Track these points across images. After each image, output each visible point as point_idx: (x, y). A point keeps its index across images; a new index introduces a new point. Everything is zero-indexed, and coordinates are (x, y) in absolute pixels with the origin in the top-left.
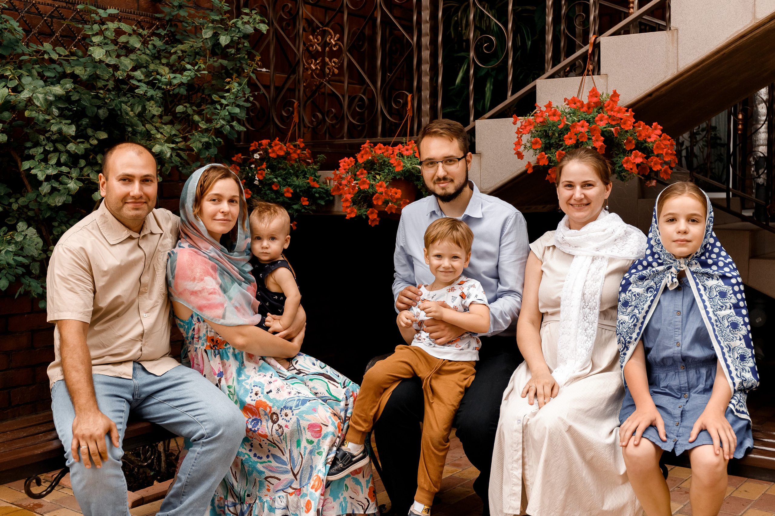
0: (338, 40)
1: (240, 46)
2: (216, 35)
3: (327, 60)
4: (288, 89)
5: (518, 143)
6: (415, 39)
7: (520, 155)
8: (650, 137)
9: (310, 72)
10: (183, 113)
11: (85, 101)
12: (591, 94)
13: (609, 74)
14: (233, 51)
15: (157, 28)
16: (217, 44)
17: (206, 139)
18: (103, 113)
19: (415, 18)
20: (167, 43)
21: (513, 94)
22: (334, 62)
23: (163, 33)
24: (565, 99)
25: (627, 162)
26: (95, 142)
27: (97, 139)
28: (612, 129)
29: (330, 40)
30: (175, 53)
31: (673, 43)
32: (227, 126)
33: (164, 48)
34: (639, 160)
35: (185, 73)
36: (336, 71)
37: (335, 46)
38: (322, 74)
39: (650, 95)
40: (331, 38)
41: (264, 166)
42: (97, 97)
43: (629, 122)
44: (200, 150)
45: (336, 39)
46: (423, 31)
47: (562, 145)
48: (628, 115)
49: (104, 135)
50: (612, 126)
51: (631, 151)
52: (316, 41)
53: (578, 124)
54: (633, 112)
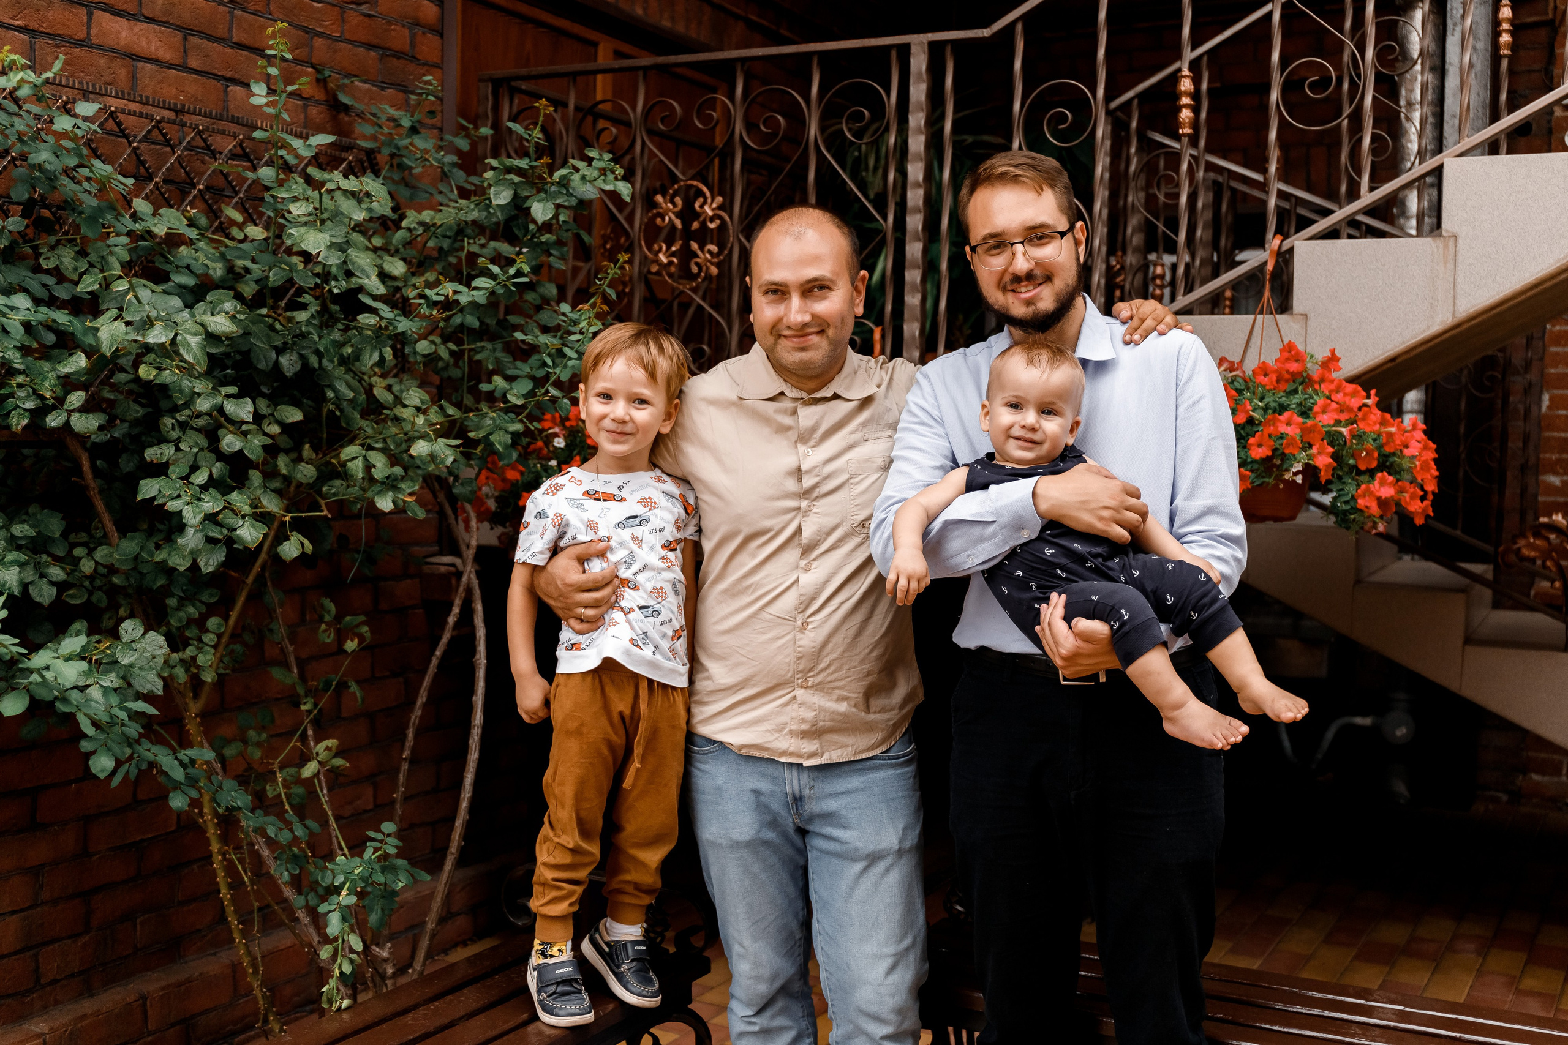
0: (721, 207)
2: (521, 200)
3: (694, 246)
6: (891, 218)
8: (1407, 446)
9: (656, 269)
11: (257, 338)
12: (1286, 355)
13: (1311, 315)
16: (521, 217)
17: (518, 427)
18: (289, 363)
19: (893, 176)
22: (710, 252)
25: (1363, 496)
26: (278, 431)
27: (280, 423)
28: (1343, 430)
29: (702, 206)
31: (1445, 263)
32: (566, 401)
34: (1387, 492)
36: (714, 270)
37: (712, 220)
40: (705, 203)
43: (1372, 417)
45: (714, 205)
46: (909, 203)
48: (1369, 402)
49: (294, 415)
50: (1338, 423)
51: (1371, 473)
52: (670, 206)
53: (1281, 418)
54: (1376, 395)
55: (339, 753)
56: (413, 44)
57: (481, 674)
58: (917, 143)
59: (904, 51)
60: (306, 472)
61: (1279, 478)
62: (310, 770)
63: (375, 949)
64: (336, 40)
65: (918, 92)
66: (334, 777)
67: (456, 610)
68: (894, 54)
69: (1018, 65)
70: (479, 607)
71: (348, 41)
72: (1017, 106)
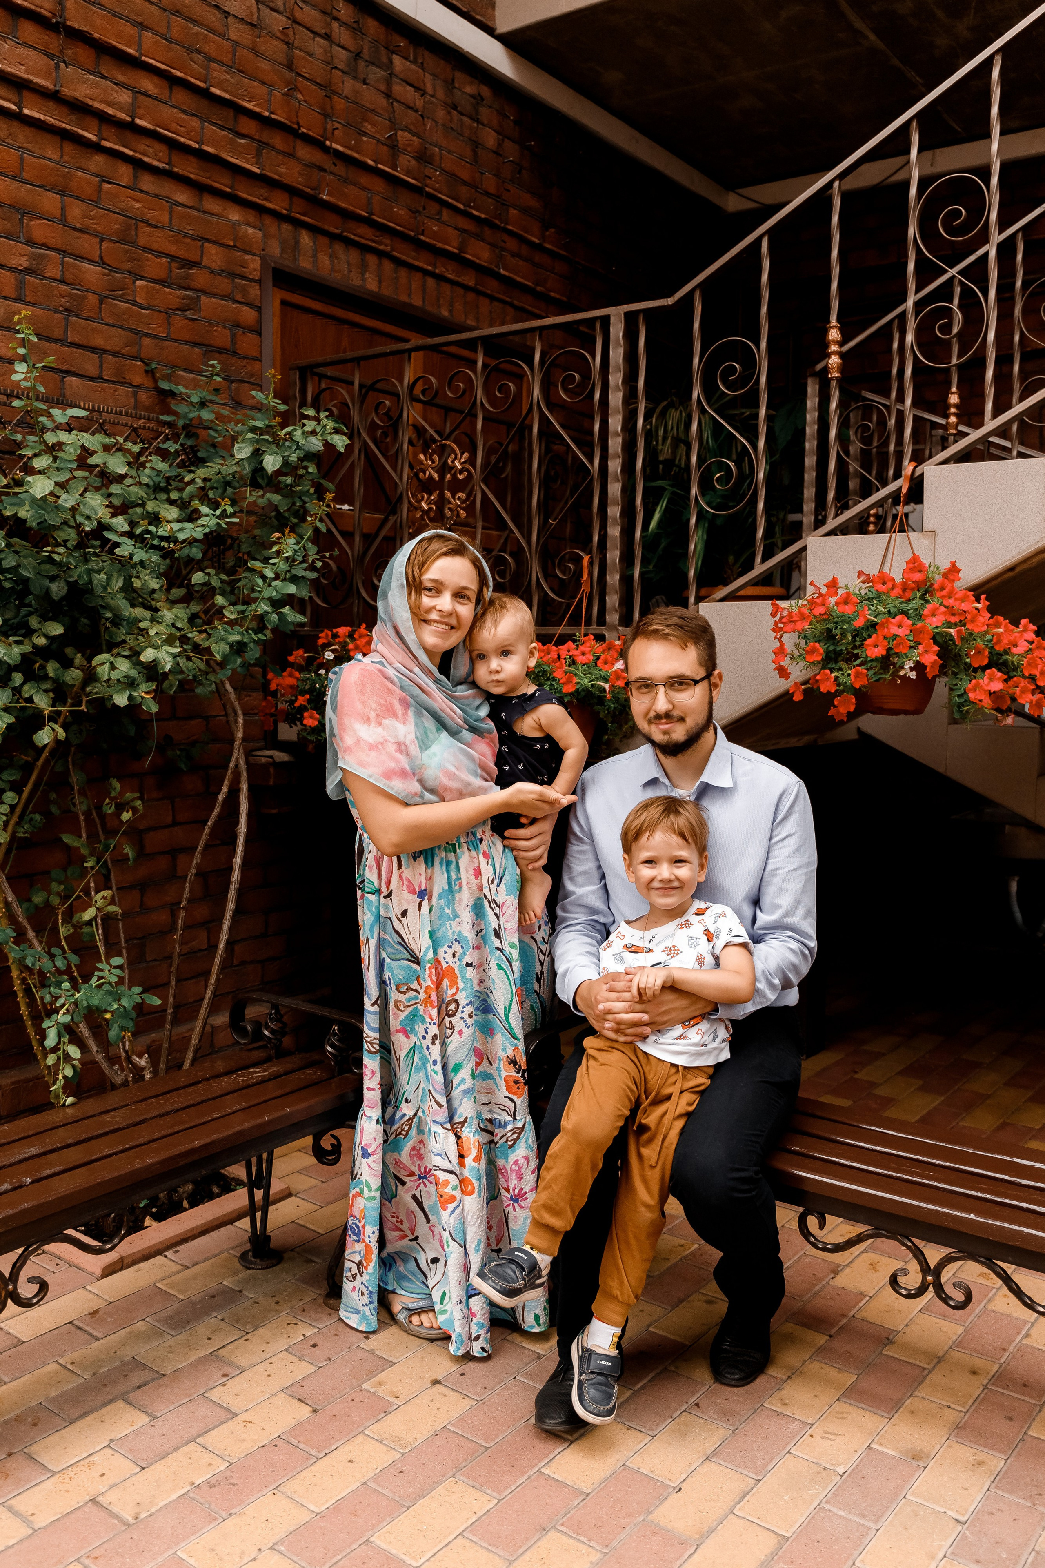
0: (467, 462)
1: (301, 472)
2: (257, 454)
3: (448, 494)
4: (385, 538)
5: (780, 652)
6: (597, 462)
7: (783, 672)
8: (1016, 645)
9: (419, 514)
10: (204, 584)
11: (27, 569)
12: (911, 565)
13: (939, 531)
14: (289, 480)
15: (166, 439)
16: (259, 469)
17: (237, 638)
18: (57, 589)
19: (597, 427)
20: (182, 465)
21: (764, 560)
22: (459, 499)
23: (172, 447)
24: (860, 574)
25: (974, 690)
26: (41, 641)
27: (46, 636)
28: (952, 631)
29: (453, 462)
30: (192, 481)
32: (274, 615)
33: (174, 474)
34: (997, 686)
35: (200, 522)
36: (463, 513)
37: (461, 472)
38: (440, 518)
39: (1012, 569)
40: (455, 458)
42: (50, 560)
43: (981, 619)
44: (225, 657)
45: (463, 460)
46: (611, 451)
47: (857, 657)
48: (979, 606)
49: (56, 629)
50: (949, 625)
51: (984, 669)
52: (430, 462)
53: (893, 621)
54: (987, 599)
55: (112, 902)
56: (234, 341)
57: (241, 841)
58: (616, 399)
59: (605, 321)
60: (74, 675)
61: (895, 675)
62: (89, 914)
63: (135, 1059)
64: (163, 339)
65: (617, 355)
66: (108, 920)
67: (225, 789)
68: (598, 325)
69: (696, 325)
70: (244, 787)
71: (172, 340)
72: (696, 361)
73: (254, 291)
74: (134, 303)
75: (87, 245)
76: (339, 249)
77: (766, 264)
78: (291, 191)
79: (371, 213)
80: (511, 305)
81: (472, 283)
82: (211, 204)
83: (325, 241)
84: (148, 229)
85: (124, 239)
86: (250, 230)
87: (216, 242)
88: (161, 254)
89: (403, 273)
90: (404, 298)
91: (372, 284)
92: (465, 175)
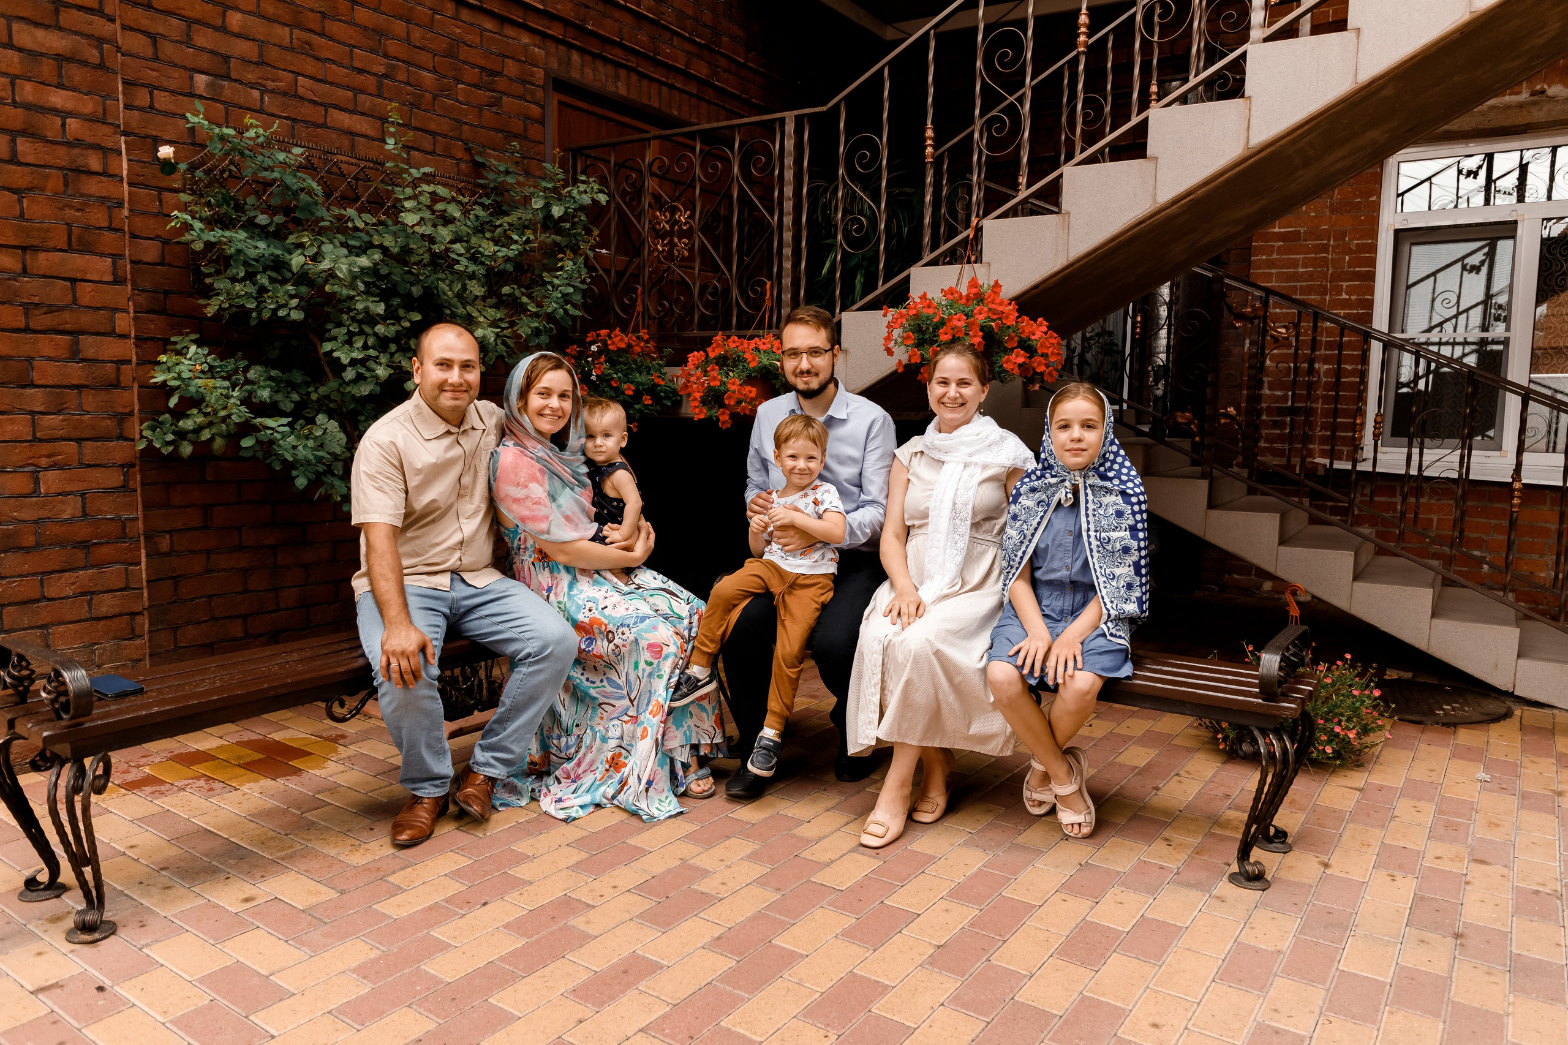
0: (689, 217)
1: (576, 220)
2: (547, 206)
3: (676, 240)
4: (631, 275)
5: (888, 338)
6: (776, 218)
7: (890, 352)
8: (1034, 334)
9: (656, 254)
10: (509, 295)
11: (396, 276)
12: (972, 284)
13: (992, 263)
14: (568, 225)
15: (480, 197)
16: (549, 216)
17: (536, 325)
18: (416, 291)
19: (776, 194)
20: (491, 214)
21: (884, 283)
22: (684, 243)
23: (487, 202)
24: (942, 290)
25: (1007, 362)
26: (407, 324)
27: (410, 321)
28: (993, 324)
29: (679, 217)
30: (501, 225)
31: (1063, 229)
32: (561, 310)
33: (487, 220)
34: (1021, 360)
35: (512, 246)
36: (686, 253)
37: (685, 224)
38: (670, 256)
39: (1036, 287)
40: (681, 215)
41: (603, 359)
42: (410, 272)
43: (1012, 317)
44: (528, 336)
45: (686, 216)
46: (785, 210)
47: (936, 341)
48: (1012, 309)
49: (417, 317)
50: (991, 320)
51: (1013, 349)
52: (663, 217)
53: (955, 317)
54: (1018, 305)
56: (525, 130)
58: (789, 175)
59: (782, 121)
64: (476, 126)
65: (790, 144)
68: (777, 124)
69: (842, 125)
71: (483, 127)
72: (841, 149)
73: (540, 94)
74: (457, 100)
75: (424, 58)
76: (599, 64)
77: (887, 84)
78: (565, 22)
79: (622, 39)
80: (724, 108)
81: (695, 91)
82: (509, 31)
83: (588, 58)
84: (466, 48)
85: (450, 54)
86: (537, 50)
87: (513, 58)
88: (474, 66)
89: (645, 82)
90: (645, 101)
91: (622, 91)
92: (690, 12)
